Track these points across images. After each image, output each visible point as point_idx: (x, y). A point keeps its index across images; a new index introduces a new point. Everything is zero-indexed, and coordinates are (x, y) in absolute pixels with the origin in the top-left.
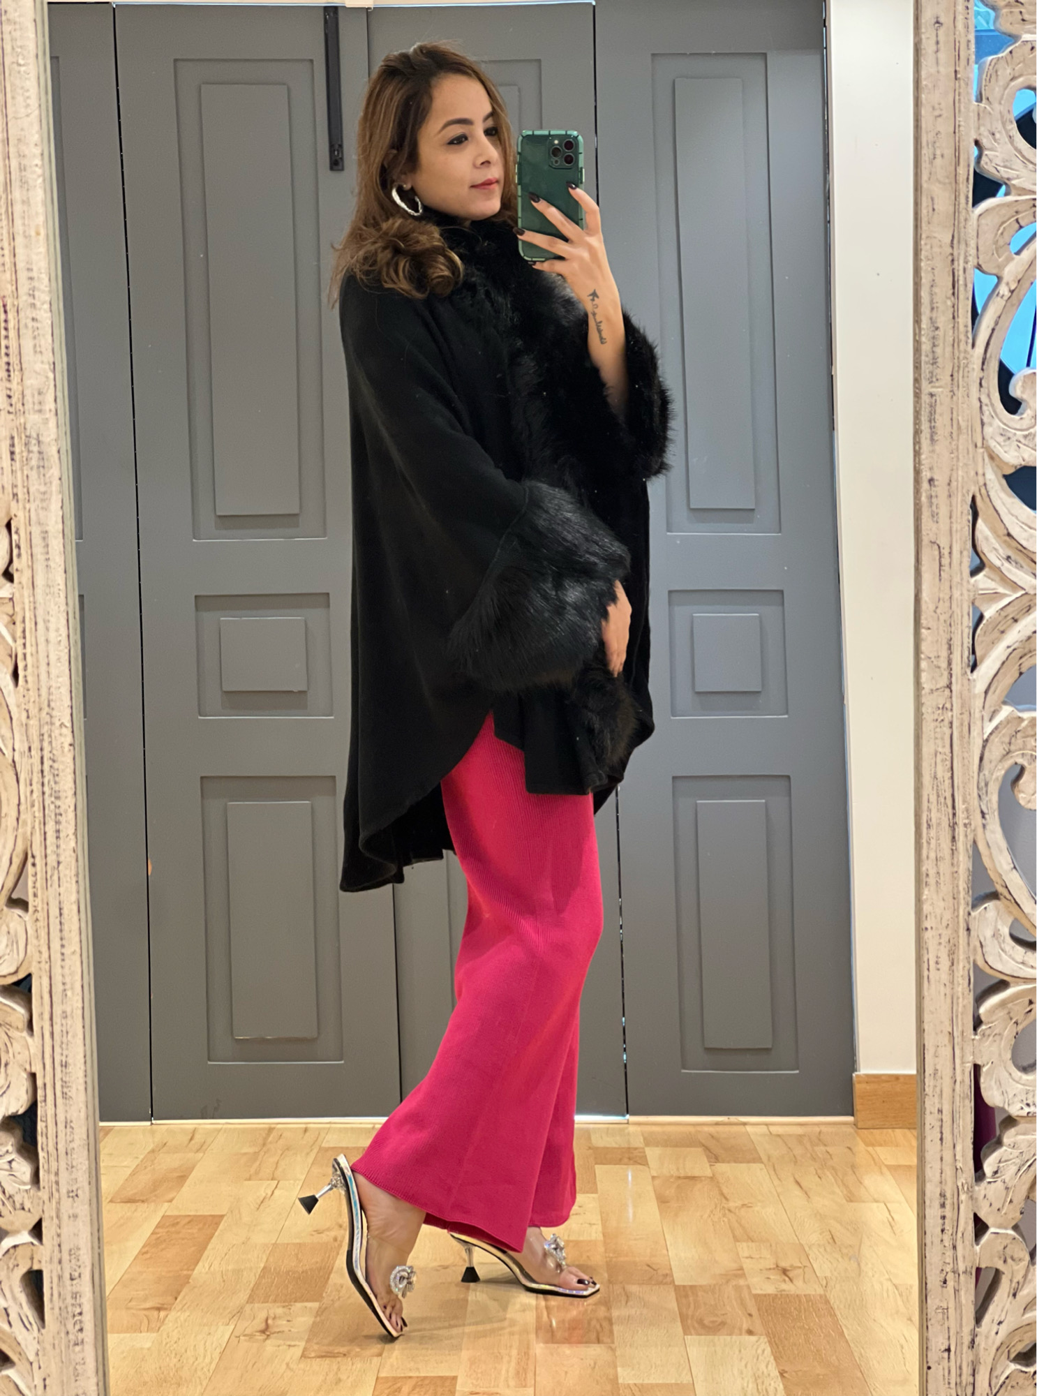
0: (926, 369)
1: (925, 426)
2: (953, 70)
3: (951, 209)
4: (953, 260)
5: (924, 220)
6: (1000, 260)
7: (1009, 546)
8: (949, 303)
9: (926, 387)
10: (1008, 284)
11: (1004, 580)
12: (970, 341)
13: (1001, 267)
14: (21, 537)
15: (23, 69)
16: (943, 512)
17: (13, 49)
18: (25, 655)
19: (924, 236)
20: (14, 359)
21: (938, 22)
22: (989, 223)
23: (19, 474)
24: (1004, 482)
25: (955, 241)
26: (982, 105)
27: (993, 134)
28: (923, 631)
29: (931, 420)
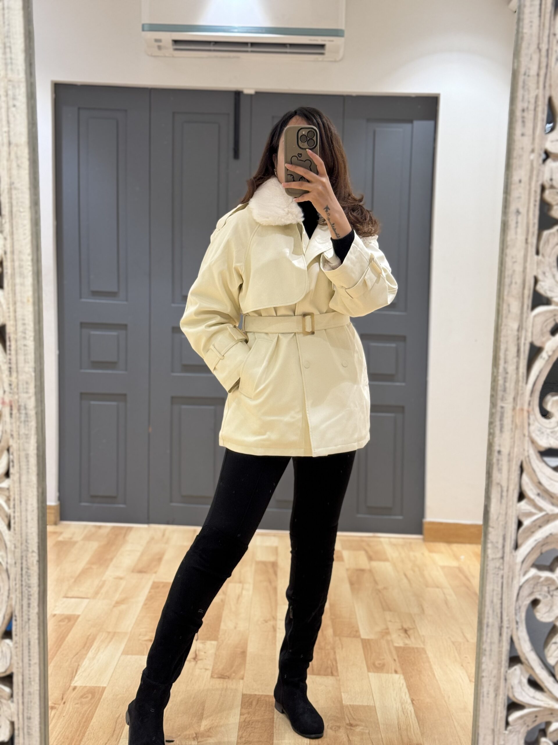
0: (500, 394)
1: (498, 423)
2: (524, 238)
3: (519, 312)
4: (518, 339)
5: (504, 316)
6: (544, 339)
7: (539, 488)
8: (515, 360)
9: (500, 404)
10: (547, 352)
11: (536, 506)
12: (525, 381)
13: (544, 343)
14: (15, 456)
15: (22, 214)
16: (505, 468)
17: (17, 203)
18: (14, 517)
19: (503, 324)
20: (14, 366)
21: (518, 212)
22: (539, 320)
23: (14, 425)
24: (538, 455)
25: (520, 329)
26: (540, 257)
27: (544, 273)
28: (490, 529)
29: (501, 420)
